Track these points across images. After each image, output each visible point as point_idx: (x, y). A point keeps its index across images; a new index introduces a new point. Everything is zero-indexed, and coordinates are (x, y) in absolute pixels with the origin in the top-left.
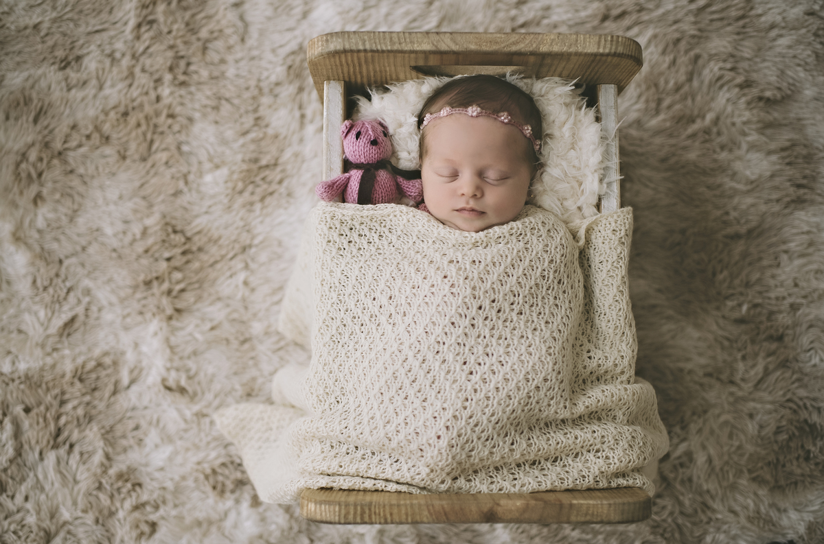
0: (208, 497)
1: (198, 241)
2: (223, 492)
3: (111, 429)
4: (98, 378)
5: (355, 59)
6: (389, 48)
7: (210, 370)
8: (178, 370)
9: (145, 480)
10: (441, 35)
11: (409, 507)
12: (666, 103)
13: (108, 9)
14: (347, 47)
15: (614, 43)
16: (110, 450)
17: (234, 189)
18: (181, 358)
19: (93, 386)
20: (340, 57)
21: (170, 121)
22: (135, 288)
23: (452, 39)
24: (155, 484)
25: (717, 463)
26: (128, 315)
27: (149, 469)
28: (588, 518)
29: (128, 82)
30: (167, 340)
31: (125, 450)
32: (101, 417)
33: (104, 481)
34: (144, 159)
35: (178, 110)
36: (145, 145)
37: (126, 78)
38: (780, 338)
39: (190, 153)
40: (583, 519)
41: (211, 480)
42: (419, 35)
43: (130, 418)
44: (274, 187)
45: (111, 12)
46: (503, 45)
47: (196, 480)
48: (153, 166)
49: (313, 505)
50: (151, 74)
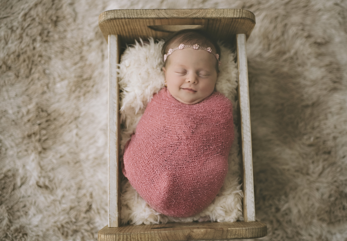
0: (60, 239)
1: (53, 115)
2: (67, 236)
3: (12, 207)
4: (5, 183)
5: (121, 23)
6: (136, 17)
7: (60, 177)
8: (44, 177)
9: (29, 232)
10: (160, 11)
11: (149, 234)
12: (273, 45)
13: (10, 7)
14: (116, 17)
15: (241, 13)
16: (11, 217)
17: (71, 90)
18: (46, 172)
19: (3, 186)
20: (113, 22)
21: (39, 59)
22: (24, 138)
23: (165, 12)
24: (34, 234)
25: (303, 212)
26: (20, 151)
27: (31, 226)
28: (236, 236)
29: (19, 41)
30: (39, 164)
31: (19, 217)
32: (7, 201)
33: (8, 233)
34: (27, 77)
35: (44, 53)
36: (28, 71)
37: (19, 39)
38: (329, 153)
39: (49, 74)
40: (233, 237)
41: (61, 230)
42: (150, 11)
43: (21, 202)
44: (90, 88)
45: (12, 8)
46: (189, 15)
47: (54, 231)
48: (32, 80)
49: (103, 235)
50: (31, 37)
